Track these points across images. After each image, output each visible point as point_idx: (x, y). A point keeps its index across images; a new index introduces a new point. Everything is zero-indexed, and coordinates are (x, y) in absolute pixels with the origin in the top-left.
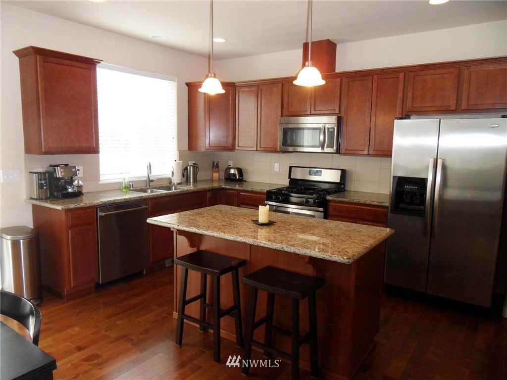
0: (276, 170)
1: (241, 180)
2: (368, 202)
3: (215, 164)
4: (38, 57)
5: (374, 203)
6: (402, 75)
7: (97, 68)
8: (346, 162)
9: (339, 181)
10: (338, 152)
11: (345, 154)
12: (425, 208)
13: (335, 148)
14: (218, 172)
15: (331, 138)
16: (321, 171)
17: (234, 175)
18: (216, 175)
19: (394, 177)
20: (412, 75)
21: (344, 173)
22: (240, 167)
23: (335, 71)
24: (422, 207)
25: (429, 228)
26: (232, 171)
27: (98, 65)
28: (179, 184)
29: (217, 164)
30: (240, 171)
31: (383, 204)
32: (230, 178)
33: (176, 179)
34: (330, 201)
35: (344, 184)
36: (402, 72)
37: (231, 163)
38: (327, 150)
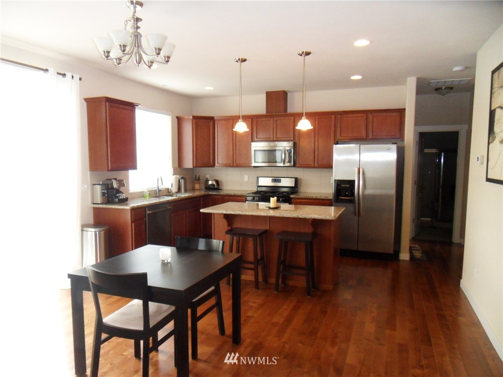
0: (245, 180)
1: (218, 189)
2: (318, 198)
3: (197, 178)
4: (107, 103)
5: (322, 198)
6: (333, 116)
7: (136, 110)
8: (299, 173)
9: (294, 186)
10: (294, 166)
11: (299, 167)
12: (354, 198)
13: (292, 163)
14: (199, 183)
15: (290, 157)
16: (280, 180)
17: (213, 185)
18: (197, 186)
19: (335, 180)
20: (339, 116)
21: (297, 180)
22: (217, 179)
23: (287, 112)
24: (353, 198)
25: (357, 210)
26: (210, 182)
27: (137, 107)
28: (176, 192)
29: (199, 177)
30: (217, 182)
31: (328, 198)
32: (209, 188)
33: (174, 189)
34: (292, 198)
35: (297, 188)
36: (333, 114)
37: (208, 176)
38: (287, 164)
